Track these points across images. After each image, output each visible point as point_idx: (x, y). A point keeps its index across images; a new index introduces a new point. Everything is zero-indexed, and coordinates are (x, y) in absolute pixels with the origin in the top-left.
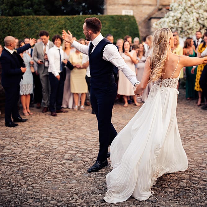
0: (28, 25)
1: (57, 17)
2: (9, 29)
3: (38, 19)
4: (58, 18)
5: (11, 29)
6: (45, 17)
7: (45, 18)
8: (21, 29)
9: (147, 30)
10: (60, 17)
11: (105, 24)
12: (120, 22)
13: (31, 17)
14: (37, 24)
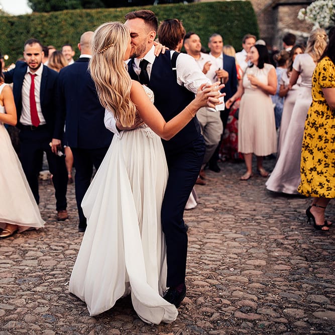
0: (73, 25)
1: (118, 9)
2: (44, 33)
3: (88, 15)
4: (121, 11)
5: (47, 33)
6: (100, 10)
7: (100, 12)
8: (62, 32)
9: (270, 26)
10: (122, 9)
11: (198, 18)
12: (225, 14)
13: (78, 11)
14: (87, 23)
